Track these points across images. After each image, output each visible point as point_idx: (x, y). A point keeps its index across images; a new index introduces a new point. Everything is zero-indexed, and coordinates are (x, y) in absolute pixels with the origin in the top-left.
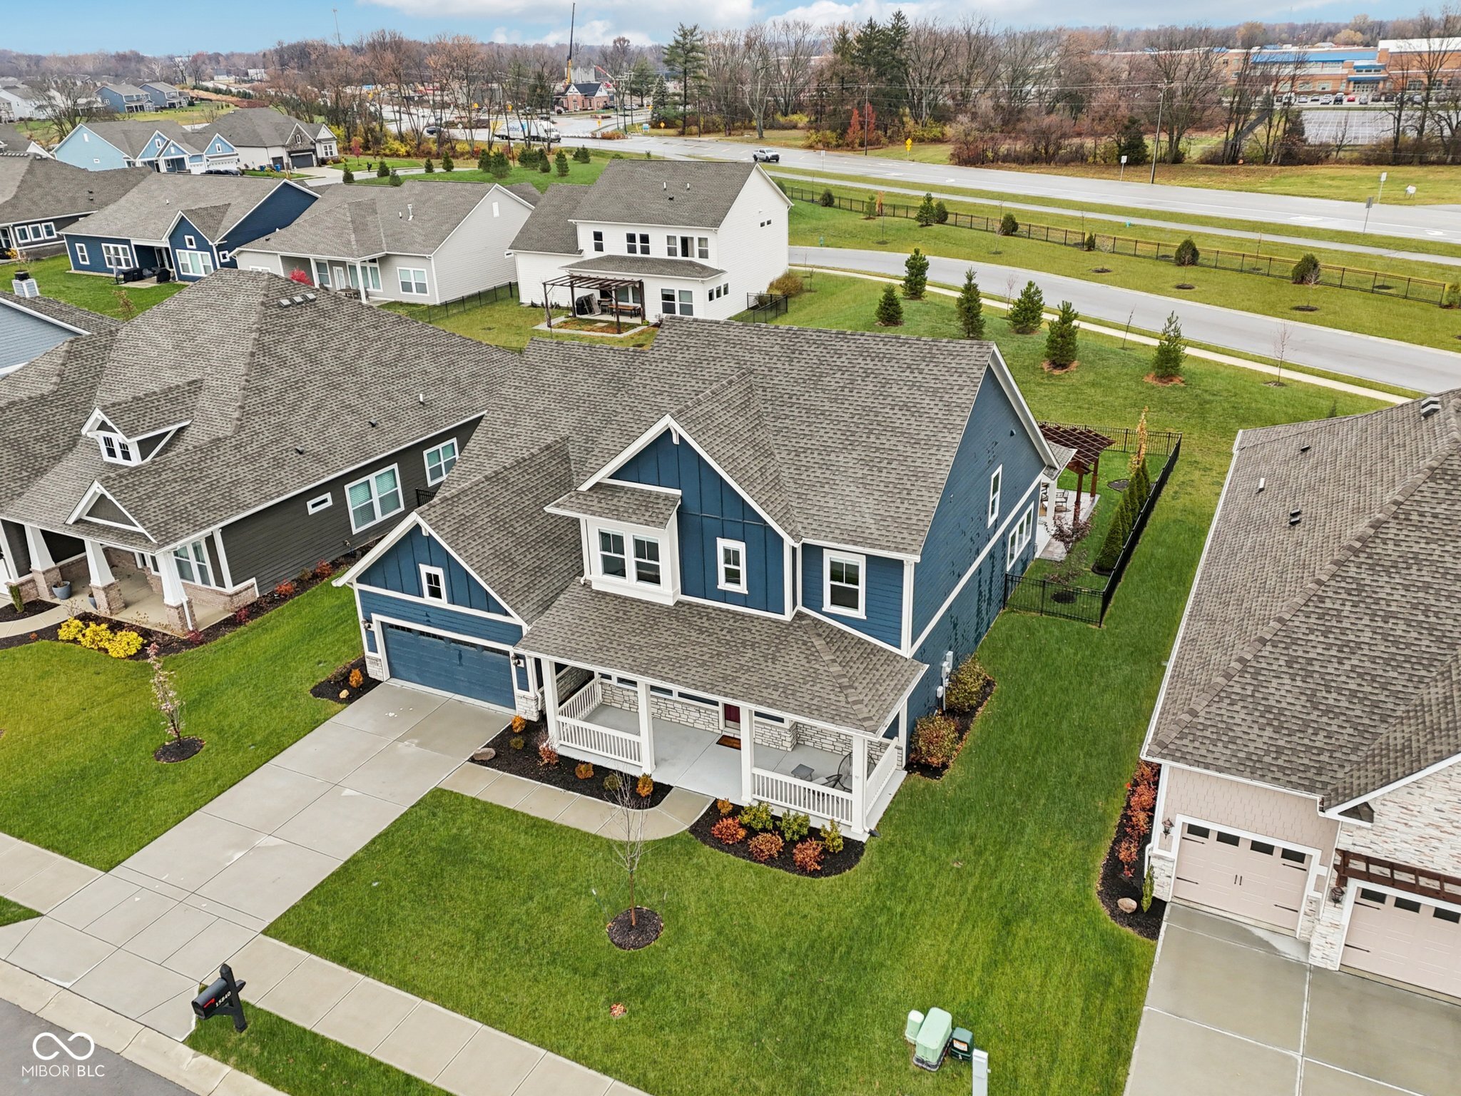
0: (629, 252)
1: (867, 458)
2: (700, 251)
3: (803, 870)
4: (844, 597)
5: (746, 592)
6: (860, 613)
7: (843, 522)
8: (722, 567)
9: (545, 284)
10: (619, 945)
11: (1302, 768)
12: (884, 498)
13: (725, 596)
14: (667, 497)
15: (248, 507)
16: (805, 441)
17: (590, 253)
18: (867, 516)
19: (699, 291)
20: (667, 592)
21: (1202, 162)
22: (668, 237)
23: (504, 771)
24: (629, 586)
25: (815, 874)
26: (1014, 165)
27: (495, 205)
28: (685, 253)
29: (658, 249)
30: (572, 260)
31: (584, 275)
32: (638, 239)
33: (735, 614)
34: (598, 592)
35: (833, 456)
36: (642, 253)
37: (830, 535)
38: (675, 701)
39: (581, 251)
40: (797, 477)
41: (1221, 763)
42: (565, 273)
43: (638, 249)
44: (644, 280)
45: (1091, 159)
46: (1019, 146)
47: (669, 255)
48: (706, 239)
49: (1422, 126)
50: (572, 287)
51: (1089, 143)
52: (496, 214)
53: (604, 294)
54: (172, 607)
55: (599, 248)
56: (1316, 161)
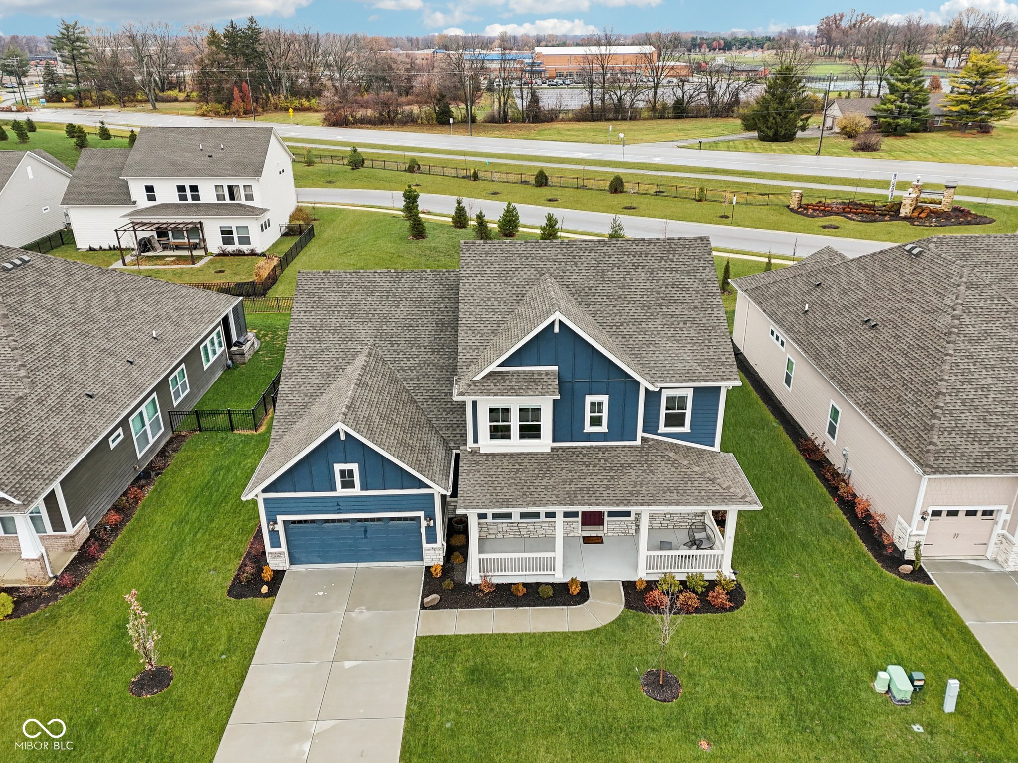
0: (181, 200)
1: (668, 323)
2: (246, 195)
3: (722, 609)
4: (675, 420)
5: (607, 431)
6: (687, 429)
7: (676, 368)
8: (588, 415)
9: (116, 231)
10: (664, 701)
11: (1004, 461)
12: (695, 347)
13: (590, 437)
14: (547, 373)
15: (76, 453)
16: (618, 317)
17: (143, 202)
18: (690, 361)
19: (253, 227)
20: (544, 443)
21: (485, 122)
22: (216, 186)
23: (456, 608)
24: (515, 444)
25: (731, 609)
26: (369, 126)
27: (29, 169)
28: (232, 197)
29: (208, 195)
30: (129, 209)
31: (144, 221)
32: (188, 189)
33: (600, 448)
34: (486, 454)
35: (644, 325)
36: (193, 199)
37: (673, 379)
38: (543, 522)
39: (135, 202)
40: (626, 343)
41: (965, 469)
42: (127, 220)
43: (189, 197)
44: (203, 221)
45: (419, 121)
46: (370, 112)
47: (218, 200)
48: (250, 186)
49: (604, 98)
50: (135, 231)
51: (415, 109)
52: (31, 176)
53: (160, 235)
54: (33, 560)
55: (151, 198)
56: (551, 120)
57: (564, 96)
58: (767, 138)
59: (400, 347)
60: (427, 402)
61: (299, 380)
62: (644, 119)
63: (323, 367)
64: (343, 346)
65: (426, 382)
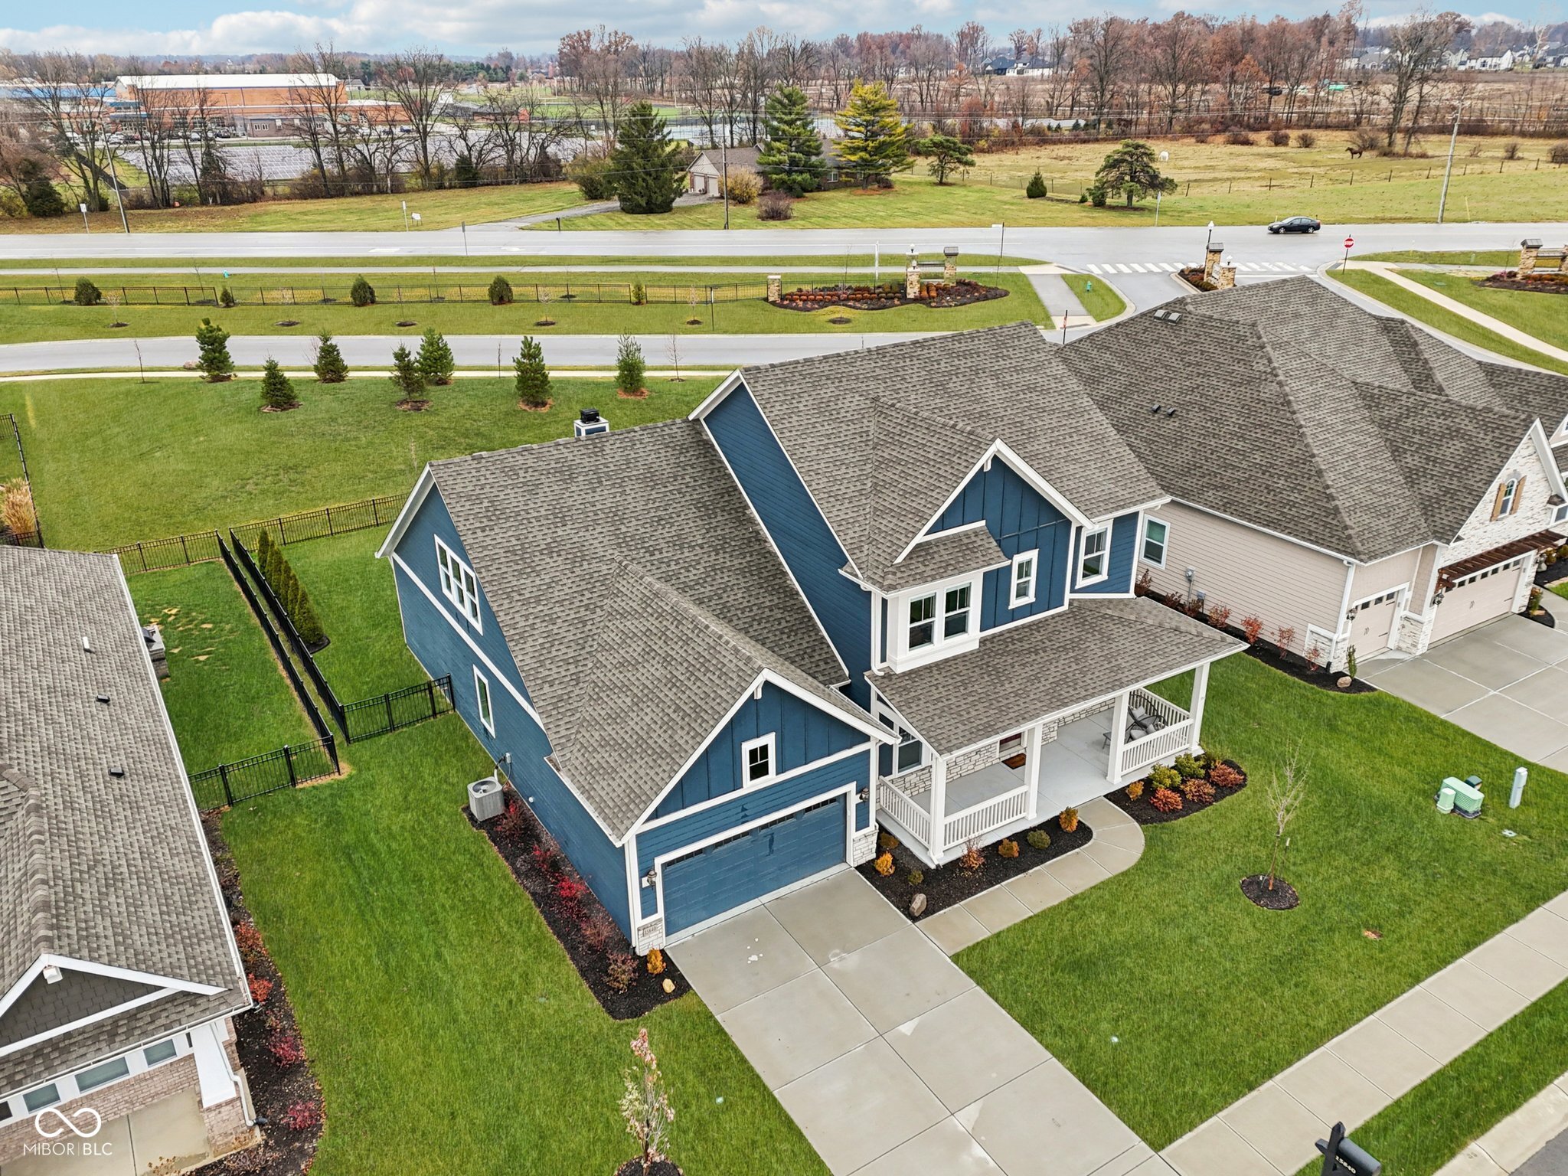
4: (1093, 567)
5: (1035, 600)
6: (1104, 576)
7: (1096, 495)
8: (1014, 585)
12: (1099, 465)
13: (1017, 614)
14: (977, 533)
18: (1104, 483)
20: (973, 637)
21: (129, 207)
23: (955, 903)
24: (938, 648)
34: (904, 674)
37: (1101, 509)
56: (254, 199)
57: (262, 158)
58: (638, 210)
59: (665, 555)
60: (752, 626)
61: (541, 641)
62: (414, 190)
63: (567, 612)
64: (578, 571)
65: (733, 597)
